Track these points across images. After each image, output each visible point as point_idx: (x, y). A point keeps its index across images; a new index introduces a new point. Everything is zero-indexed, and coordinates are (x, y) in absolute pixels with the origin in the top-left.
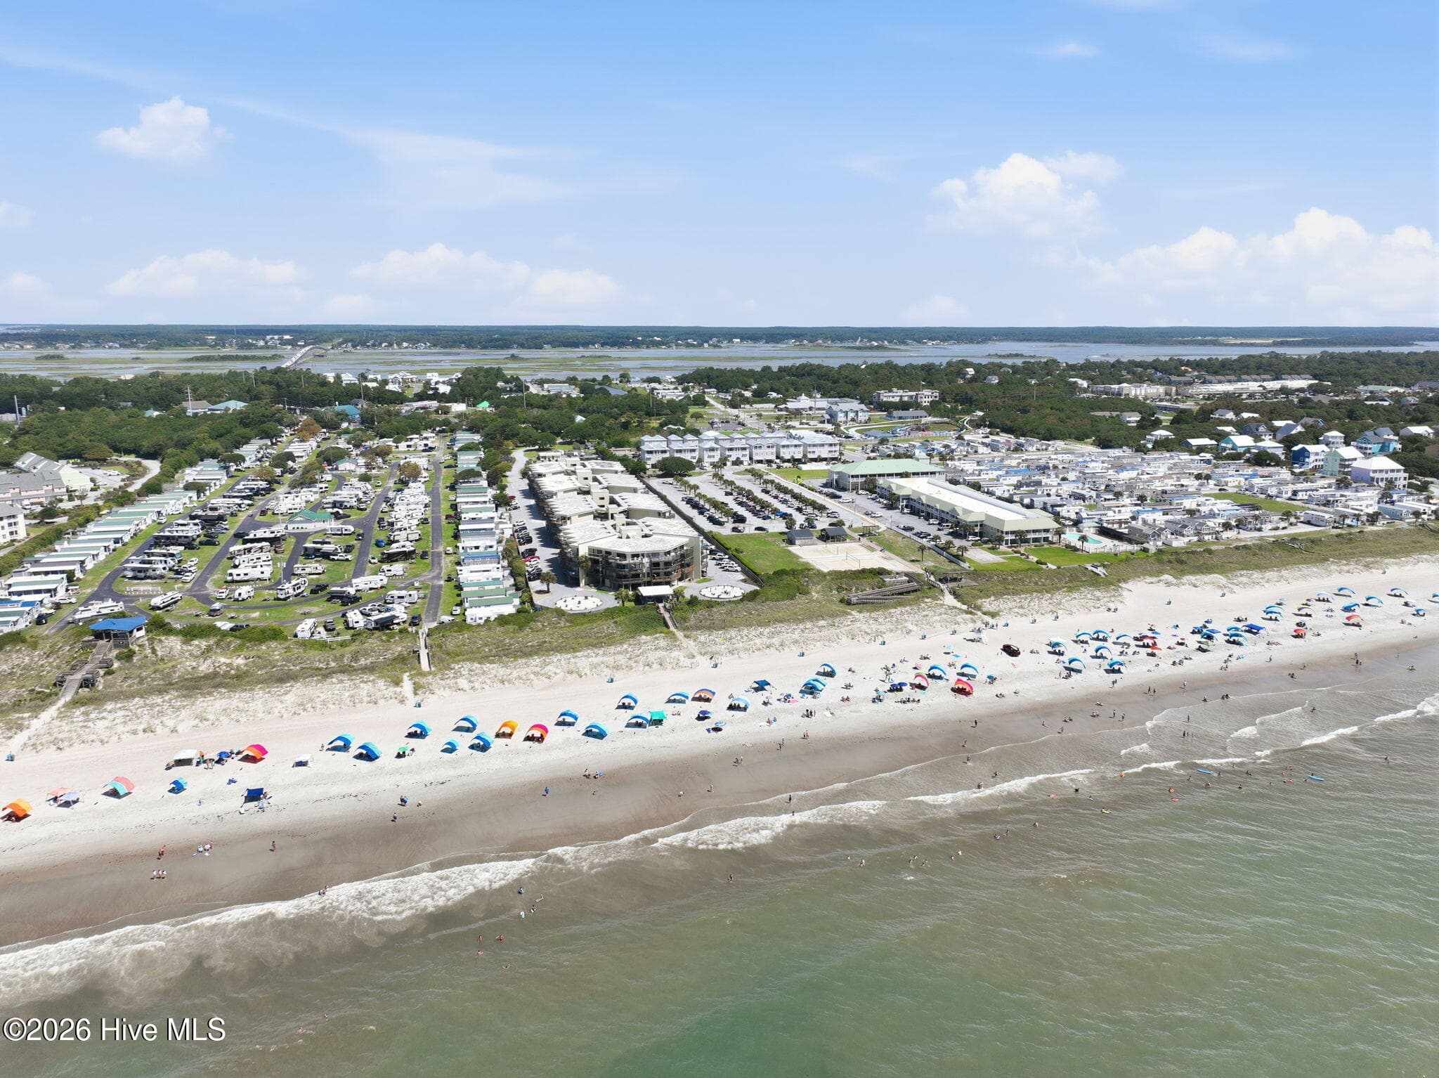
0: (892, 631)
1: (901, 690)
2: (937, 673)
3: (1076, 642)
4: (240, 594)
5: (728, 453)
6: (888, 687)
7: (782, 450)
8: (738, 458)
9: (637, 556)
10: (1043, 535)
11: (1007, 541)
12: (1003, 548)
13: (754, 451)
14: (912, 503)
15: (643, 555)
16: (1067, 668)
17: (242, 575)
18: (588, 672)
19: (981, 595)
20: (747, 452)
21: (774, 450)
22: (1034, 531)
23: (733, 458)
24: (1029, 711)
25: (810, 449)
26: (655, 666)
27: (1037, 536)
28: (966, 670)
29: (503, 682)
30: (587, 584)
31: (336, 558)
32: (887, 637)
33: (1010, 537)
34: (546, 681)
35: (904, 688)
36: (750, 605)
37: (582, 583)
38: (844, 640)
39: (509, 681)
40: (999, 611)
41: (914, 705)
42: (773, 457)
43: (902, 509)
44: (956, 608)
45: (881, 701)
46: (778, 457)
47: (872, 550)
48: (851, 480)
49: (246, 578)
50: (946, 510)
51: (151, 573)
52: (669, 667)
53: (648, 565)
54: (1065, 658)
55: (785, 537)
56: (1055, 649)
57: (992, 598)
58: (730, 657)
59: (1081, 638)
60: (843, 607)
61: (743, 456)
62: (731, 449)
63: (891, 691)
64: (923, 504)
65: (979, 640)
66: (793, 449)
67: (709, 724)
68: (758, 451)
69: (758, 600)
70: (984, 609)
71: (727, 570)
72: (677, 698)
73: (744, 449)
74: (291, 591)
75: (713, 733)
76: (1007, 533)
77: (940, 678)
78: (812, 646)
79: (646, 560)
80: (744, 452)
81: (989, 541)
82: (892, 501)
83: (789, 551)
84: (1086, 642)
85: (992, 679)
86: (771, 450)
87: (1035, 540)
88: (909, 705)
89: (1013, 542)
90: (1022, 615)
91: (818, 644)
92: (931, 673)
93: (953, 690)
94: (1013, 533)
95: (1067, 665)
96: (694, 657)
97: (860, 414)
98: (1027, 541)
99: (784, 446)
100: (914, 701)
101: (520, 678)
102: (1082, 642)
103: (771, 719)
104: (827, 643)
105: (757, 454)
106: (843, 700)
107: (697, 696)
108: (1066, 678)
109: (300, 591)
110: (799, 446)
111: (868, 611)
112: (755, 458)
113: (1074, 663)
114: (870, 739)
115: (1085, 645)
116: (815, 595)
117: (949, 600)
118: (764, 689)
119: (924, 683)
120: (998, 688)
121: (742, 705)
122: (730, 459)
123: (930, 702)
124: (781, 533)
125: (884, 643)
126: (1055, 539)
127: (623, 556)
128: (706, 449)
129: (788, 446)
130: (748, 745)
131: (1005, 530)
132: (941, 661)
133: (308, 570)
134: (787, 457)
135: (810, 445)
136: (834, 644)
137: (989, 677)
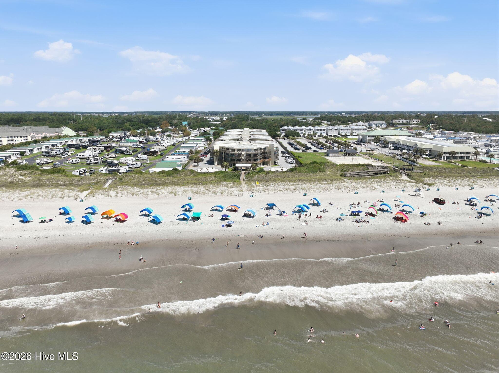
0: (364, 187)
1: (358, 215)
2: (386, 208)
3: (486, 200)
4: (72, 161)
5: (317, 131)
6: (350, 213)
7: (341, 131)
8: (321, 134)
9: (240, 150)
10: (466, 155)
11: (444, 157)
12: (442, 160)
13: (329, 131)
14: (395, 145)
15: (243, 150)
16: (478, 213)
17: (82, 156)
18: (180, 193)
19: (424, 176)
20: (325, 131)
21: (338, 131)
22: (461, 153)
23: (319, 134)
24: (448, 234)
25: (353, 131)
26: (219, 194)
27: (462, 155)
28: (405, 208)
29: (133, 194)
30: (218, 164)
31: (126, 153)
32: (359, 191)
33: (446, 155)
34: (156, 196)
35: (360, 214)
36: (289, 174)
37: (216, 163)
38: (333, 190)
39: (136, 195)
40: (434, 183)
41: (365, 224)
42: (337, 134)
43: (390, 147)
44: (407, 181)
45: (342, 220)
46: (339, 134)
47: (368, 159)
48: (368, 138)
49: (83, 157)
50: (412, 145)
51: (51, 154)
52: (226, 195)
53: (245, 155)
54: (478, 208)
55: (326, 154)
56: (471, 203)
57: (431, 178)
58: (263, 193)
59: (490, 198)
60: (341, 178)
61: (324, 133)
62: (318, 130)
63: (351, 215)
64: (400, 145)
65: (419, 195)
66: (346, 131)
67: (225, 222)
68: (330, 131)
69: (295, 172)
70: (425, 182)
71: (289, 163)
72: (218, 208)
73: (324, 130)
74: (93, 161)
75: (225, 228)
76: (444, 153)
77: (387, 211)
78: (312, 191)
79: (244, 153)
80: (324, 131)
81: (434, 157)
82: (385, 144)
83: (325, 158)
84: (494, 201)
85: (423, 214)
86: (336, 131)
87: (461, 158)
88: (360, 224)
89: (448, 158)
90: (449, 186)
91: (317, 191)
92: (382, 208)
93: (394, 218)
94: (447, 153)
95: (480, 211)
96: (242, 191)
97: (383, 125)
98: (456, 158)
99: (342, 129)
100: (365, 221)
101: (143, 193)
102: (491, 201)
103: (265, 223)
104: (322, 191)
105: (330, 132)
106: (317, 217)
107: (230, 208)
108: (478, 218)
109: (97, 161)
110: (349, 129)
111: (354, 179)
112: (329, 134)
113: (484, 209)
114: (325, 240)
115: (492, 203)
116: (328, 172)
117: (404, 177)
118: (272, 208)
119: (374, 213)
120: (426, 219)
121: (252, 215)
122: (318, 134)
123: (376, 223)
124: (324, 153)
125: (357, 193)
126: (474, 158)
127: (233, 150)
128: (307, 130)
129: (344, 129)
130: (241, 236)
131: (444, 151)
132: (392, 204)
133: (110, 156)
134: (343, 134)
135: (354, 129)
136: (327, 192)
137: (421, 213)
